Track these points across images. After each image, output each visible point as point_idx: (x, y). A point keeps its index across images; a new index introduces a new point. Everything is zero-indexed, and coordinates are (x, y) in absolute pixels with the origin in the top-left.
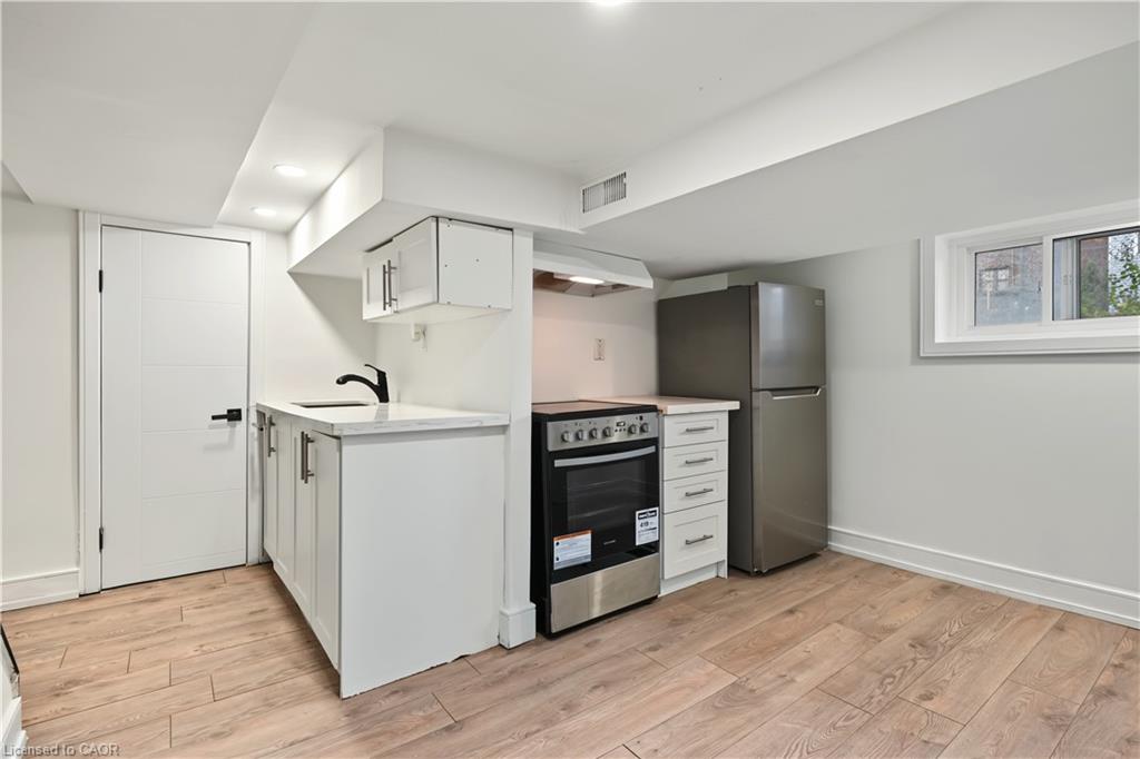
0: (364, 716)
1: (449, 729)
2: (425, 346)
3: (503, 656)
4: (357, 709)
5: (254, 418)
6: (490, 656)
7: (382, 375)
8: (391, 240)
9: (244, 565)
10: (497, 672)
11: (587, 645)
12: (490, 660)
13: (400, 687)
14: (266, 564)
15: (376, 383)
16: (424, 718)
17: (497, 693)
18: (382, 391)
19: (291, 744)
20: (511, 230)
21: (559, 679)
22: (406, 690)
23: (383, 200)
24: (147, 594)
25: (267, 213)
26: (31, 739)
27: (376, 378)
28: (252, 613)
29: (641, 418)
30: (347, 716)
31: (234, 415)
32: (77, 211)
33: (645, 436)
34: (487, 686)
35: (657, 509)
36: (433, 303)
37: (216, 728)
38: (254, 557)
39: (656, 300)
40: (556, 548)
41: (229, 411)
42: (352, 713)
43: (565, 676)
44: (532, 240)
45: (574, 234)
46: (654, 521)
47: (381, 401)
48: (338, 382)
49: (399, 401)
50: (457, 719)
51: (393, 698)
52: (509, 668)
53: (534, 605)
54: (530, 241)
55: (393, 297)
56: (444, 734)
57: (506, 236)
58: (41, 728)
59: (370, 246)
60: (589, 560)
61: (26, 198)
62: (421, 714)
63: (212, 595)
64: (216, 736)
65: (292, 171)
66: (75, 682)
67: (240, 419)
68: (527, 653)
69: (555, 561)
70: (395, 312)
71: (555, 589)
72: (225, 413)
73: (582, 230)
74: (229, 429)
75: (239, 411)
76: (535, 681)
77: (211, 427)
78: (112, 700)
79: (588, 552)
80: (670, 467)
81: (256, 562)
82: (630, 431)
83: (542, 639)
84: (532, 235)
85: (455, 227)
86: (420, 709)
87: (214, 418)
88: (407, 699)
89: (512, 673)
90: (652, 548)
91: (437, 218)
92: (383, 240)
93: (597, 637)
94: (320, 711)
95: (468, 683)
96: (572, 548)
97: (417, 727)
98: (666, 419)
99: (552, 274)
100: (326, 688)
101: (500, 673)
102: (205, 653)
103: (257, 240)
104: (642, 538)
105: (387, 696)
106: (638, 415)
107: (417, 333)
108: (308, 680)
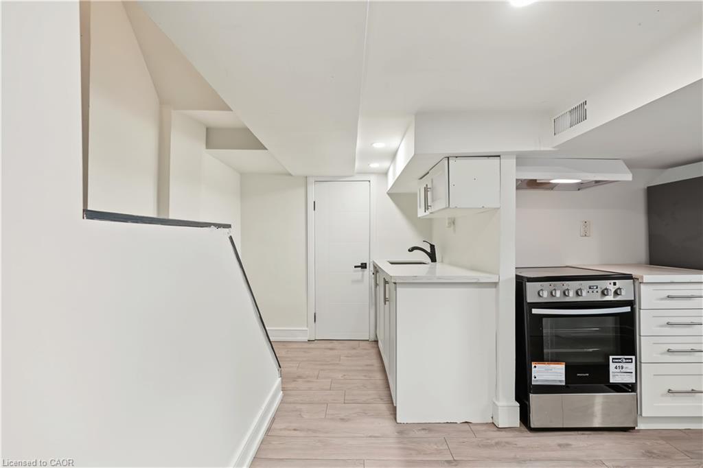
0: (406, 436)
1: (449, 462)
2: (454, 230)
3: (494, 431)
4: (403, 431)
5: (372, 268)
6: (484, 428)
7: (432, 247)
8: (428, 173)
9: (368, 340)
10: (488, 439)
11: (560, 445)
12: (485, 431)
13: (427, 427)
14: (376, 341)
15: (429, 251)
16: (437, 450)
17: (485, 453)
18: (433, 257)
19: (370, 437)
20: (499, 156)
21: (530, 460)
22: (430, 430)
23: (415, 154)
24: (330, 345)
25: (375, 165)
26: (284, 396)
27: (429, 248)
28: (367, 365)
29: (615, 284)
30: (398, 433)
31: (364, 266)
32: (307, 177)
33: (618, 298)
34: (478, 446)
35: (633, 357)
36: (446, 208)
37: (342, 416)
38: (372, 338)
39: (646, 187)
40: (533, 369)
41: (362, 264)
42: (400, 432)
43: (537, 460)
44: (515, 160)
45: (550, 151)
46: (631, 367)
47: (432, 261)
48: (409, 251)
49: (442, 262)
50: (455, 459)
51: (423, 432)
52: (497, 440)
53: (518, 405)
54: (513, 161)
55: (429, 205)
56: (446, 464)
57: (496, 160)
58: (289, 392)
59: (421, 176)
60: (564, 384)
61: (290, 175)
62: (436, 447)
63: (353, 352)
64: (342, 420)
65: (379, 145)
66: (300, 377)
67: (366, 268)
68: (510, 434)
69: (533, 379)
70: (431, 213)
71: (533, 398)
72: (360, 265)
73: (554, 148)
74: (361, 273)
75: (366, 264)
76: (512, 455)
77: (355, 271)
78: (310, 389)
79: (563, 378)
80: (646, 326)
81: (373, 340)
82: (603, 294)
83: (524, 428)
84: (515, 157)
85: (459, 161)
86: (436, 444)
87: (355, 267)
88: (429, 435)
89: (497, 444)
90: (630, 388)
91: (448, 158)
92: (424, 173)
93: (570, 443)
94: (386, 426)
95: (466, 440)
96: (549, 372)
97: (431, 454)
98: (642, 286)
99: (536, 180)
100: (391, 414)
101: (489, 441)
102: (345, 379)
103: (373, 178)
104: (616, 377)
105: (420, 430)
106: (612, 281)
107: (449, 223)
108: (383, 407)
